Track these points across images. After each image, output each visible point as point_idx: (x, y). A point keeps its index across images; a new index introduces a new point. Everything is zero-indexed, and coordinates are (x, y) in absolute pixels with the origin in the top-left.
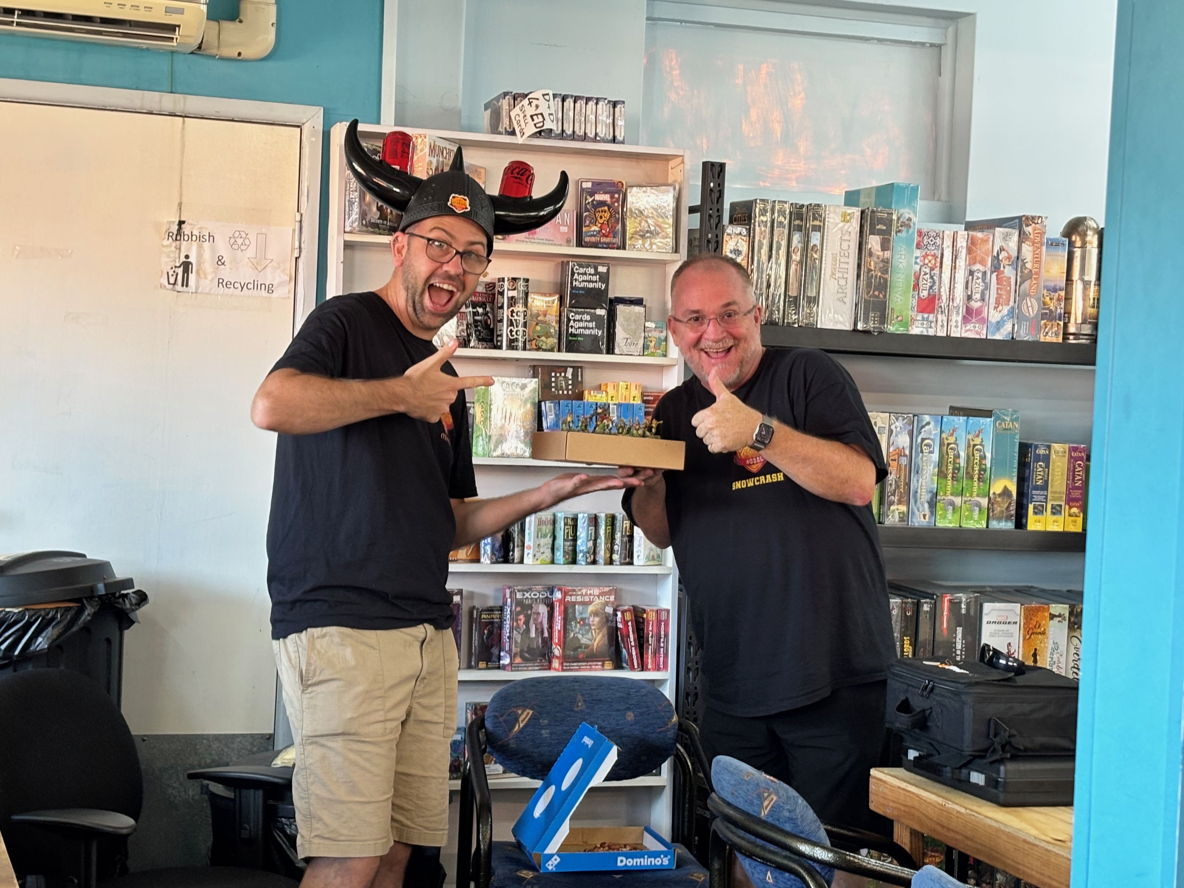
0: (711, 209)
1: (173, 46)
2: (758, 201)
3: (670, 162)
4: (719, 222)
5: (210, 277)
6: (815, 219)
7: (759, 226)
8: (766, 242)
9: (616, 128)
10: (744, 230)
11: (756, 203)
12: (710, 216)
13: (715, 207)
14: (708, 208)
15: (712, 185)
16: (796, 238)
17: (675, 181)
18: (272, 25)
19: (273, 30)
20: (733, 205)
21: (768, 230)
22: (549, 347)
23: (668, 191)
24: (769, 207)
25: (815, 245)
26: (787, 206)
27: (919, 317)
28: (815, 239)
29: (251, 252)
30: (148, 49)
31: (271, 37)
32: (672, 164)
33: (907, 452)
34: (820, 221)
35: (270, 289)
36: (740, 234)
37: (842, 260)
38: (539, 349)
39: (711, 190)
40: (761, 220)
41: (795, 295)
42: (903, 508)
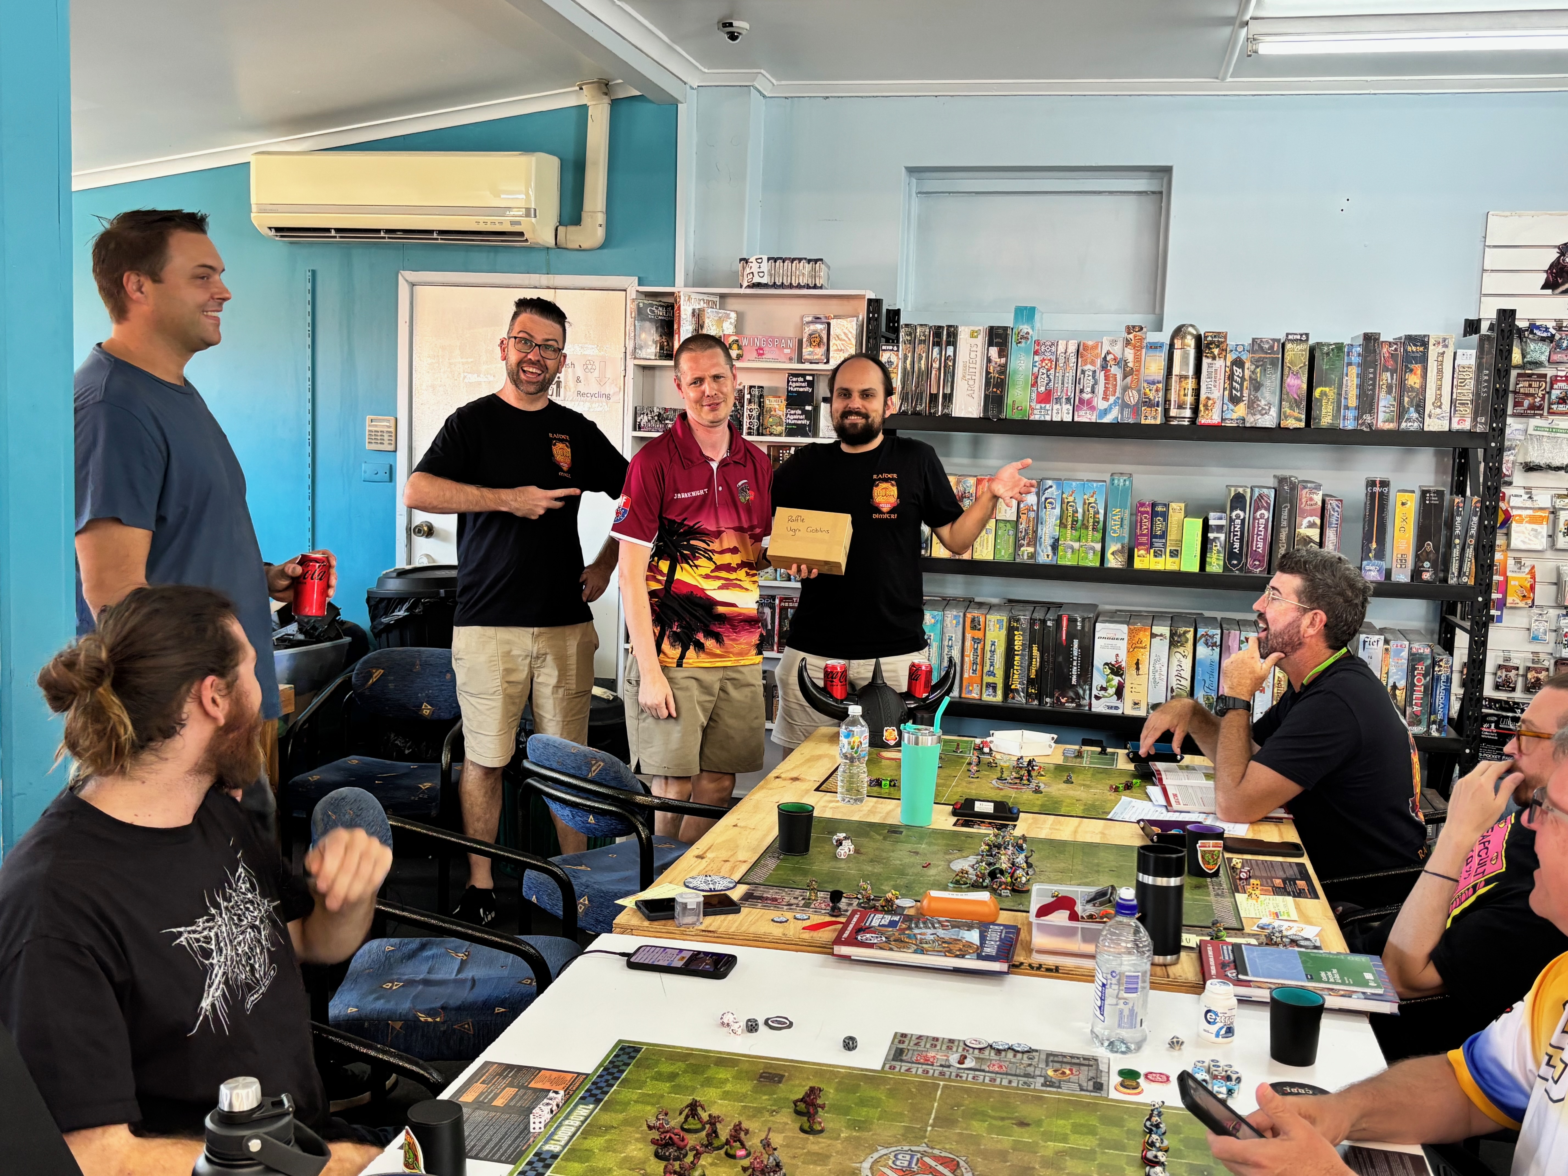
0: (870, 333)
4: (876, 341)
5: (572, 390)
6: (950, 336)
7: (905, 343)
8: (911, 355)
9: (817, 278)
10: (895, 347)
12: (870, 337)
13: (874, 331)
15: (873, 316)
16: (936, 351)
17: (861, 313)
18: (600, 225)
19: (603, 229)
21: (912, 346)
22: (778, 433)
23: (853, 321)
24: (912, 330)
25: (950, 356)
26: (927, 328)
27: (1038, 406)
28: (950, 351)
29: (596, 374)
31: (600, 234)
33: (1035, 508)
34: (954, 337)
35: (608, 397)
36: (892, 350)
37: (971, 366)
38: (771, 434)
39: (873, 319)
40: (906, 339)
41: (936, 393)
42: (1031, 550)
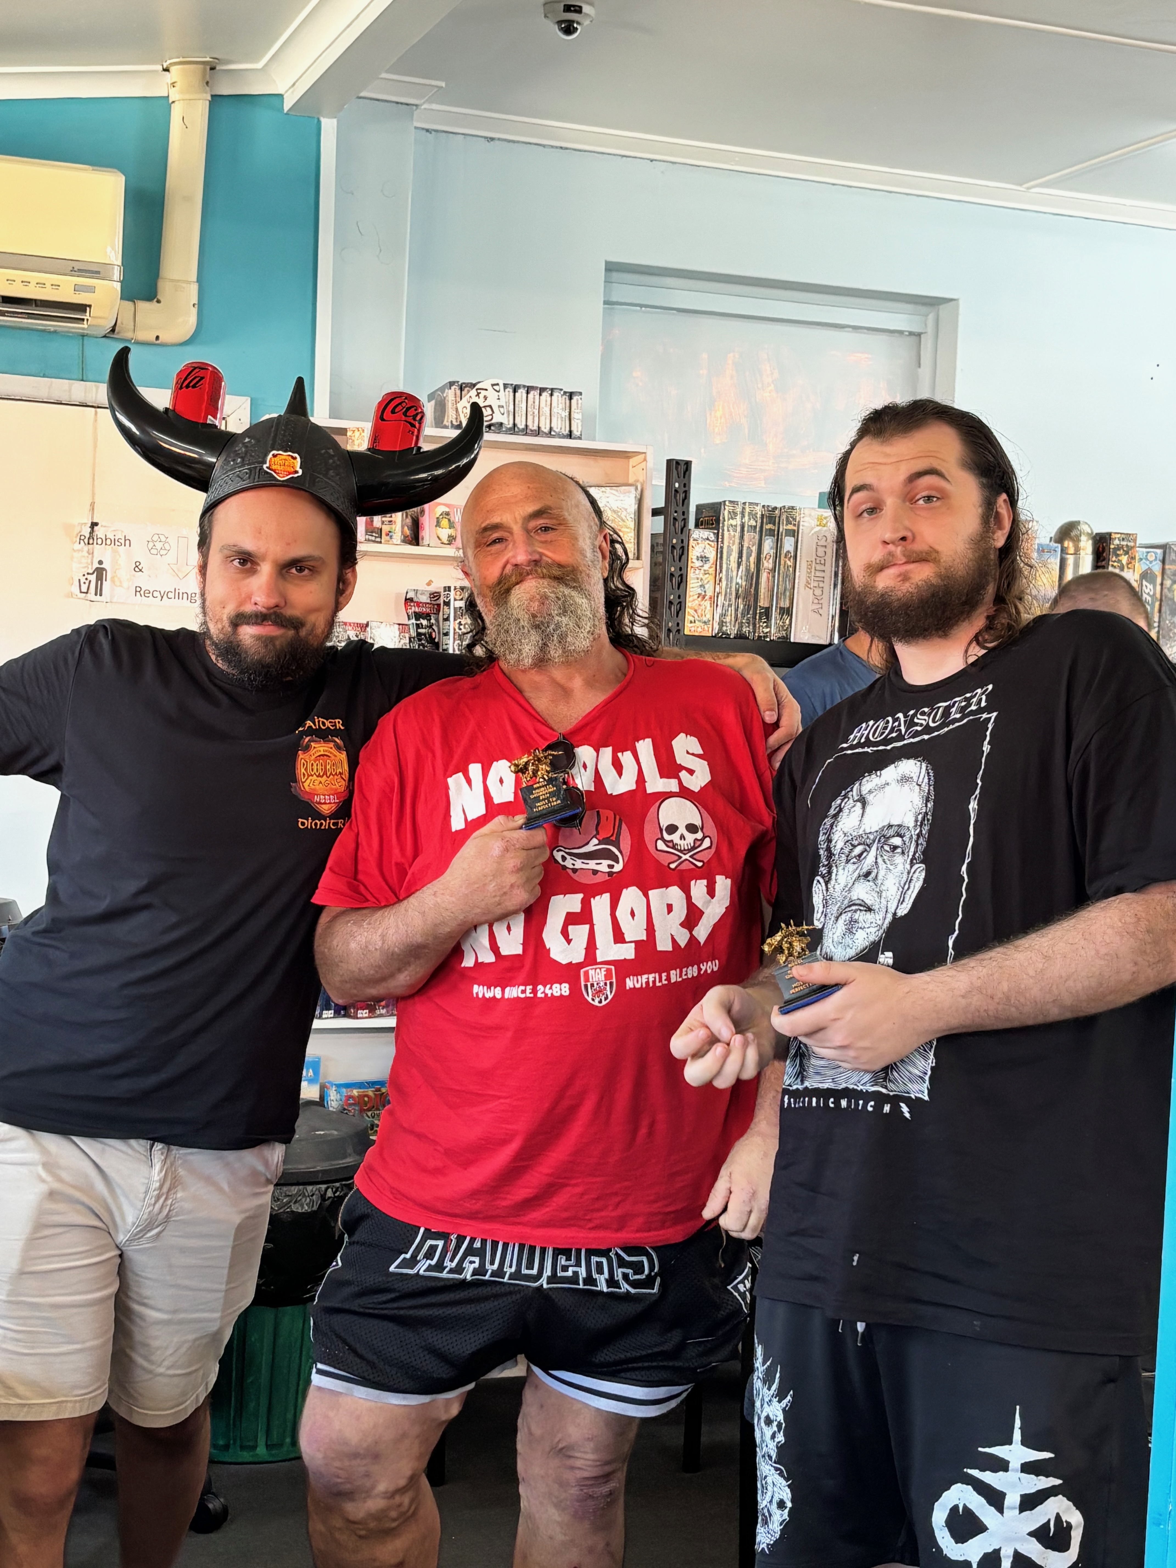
0: (676, 512)
1: (83, 329)
2: (727, 503)
3: (631, 460)
4: (684, 526)
5: (125, 585)
6: (789, 522)
7: (728, 531)
8: (735, 548)
9: (573, 422)
10: (712, 535)
11: (725, 505)
12: (675, 519)
13: (680, 509)
14: (673, 511)
15: (677, 485)
16: (768, 544)
17: (637, 481)
18: (194, 305)
19: (194, 311)
20: (699, 508)
21: (738, 535)
23: (629, 492)
24: (739, 509)
25: (788, 552)
26: (759, 510)
28: (788, 544)
30: (55, 332)
31: (192, 319)
32: (633, 461)
34: (795, 525)
36: (708, 539)
37: (818, 568)
39: (676, 491)
40: (730, 524)
41: (766, 605)
